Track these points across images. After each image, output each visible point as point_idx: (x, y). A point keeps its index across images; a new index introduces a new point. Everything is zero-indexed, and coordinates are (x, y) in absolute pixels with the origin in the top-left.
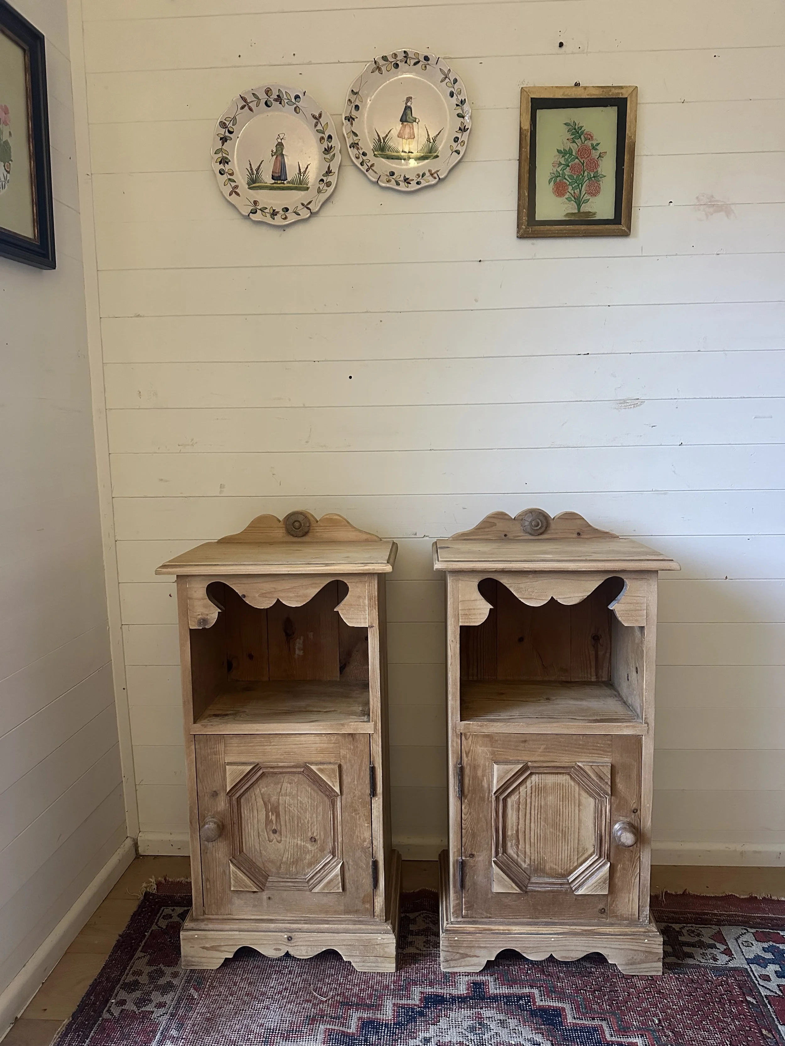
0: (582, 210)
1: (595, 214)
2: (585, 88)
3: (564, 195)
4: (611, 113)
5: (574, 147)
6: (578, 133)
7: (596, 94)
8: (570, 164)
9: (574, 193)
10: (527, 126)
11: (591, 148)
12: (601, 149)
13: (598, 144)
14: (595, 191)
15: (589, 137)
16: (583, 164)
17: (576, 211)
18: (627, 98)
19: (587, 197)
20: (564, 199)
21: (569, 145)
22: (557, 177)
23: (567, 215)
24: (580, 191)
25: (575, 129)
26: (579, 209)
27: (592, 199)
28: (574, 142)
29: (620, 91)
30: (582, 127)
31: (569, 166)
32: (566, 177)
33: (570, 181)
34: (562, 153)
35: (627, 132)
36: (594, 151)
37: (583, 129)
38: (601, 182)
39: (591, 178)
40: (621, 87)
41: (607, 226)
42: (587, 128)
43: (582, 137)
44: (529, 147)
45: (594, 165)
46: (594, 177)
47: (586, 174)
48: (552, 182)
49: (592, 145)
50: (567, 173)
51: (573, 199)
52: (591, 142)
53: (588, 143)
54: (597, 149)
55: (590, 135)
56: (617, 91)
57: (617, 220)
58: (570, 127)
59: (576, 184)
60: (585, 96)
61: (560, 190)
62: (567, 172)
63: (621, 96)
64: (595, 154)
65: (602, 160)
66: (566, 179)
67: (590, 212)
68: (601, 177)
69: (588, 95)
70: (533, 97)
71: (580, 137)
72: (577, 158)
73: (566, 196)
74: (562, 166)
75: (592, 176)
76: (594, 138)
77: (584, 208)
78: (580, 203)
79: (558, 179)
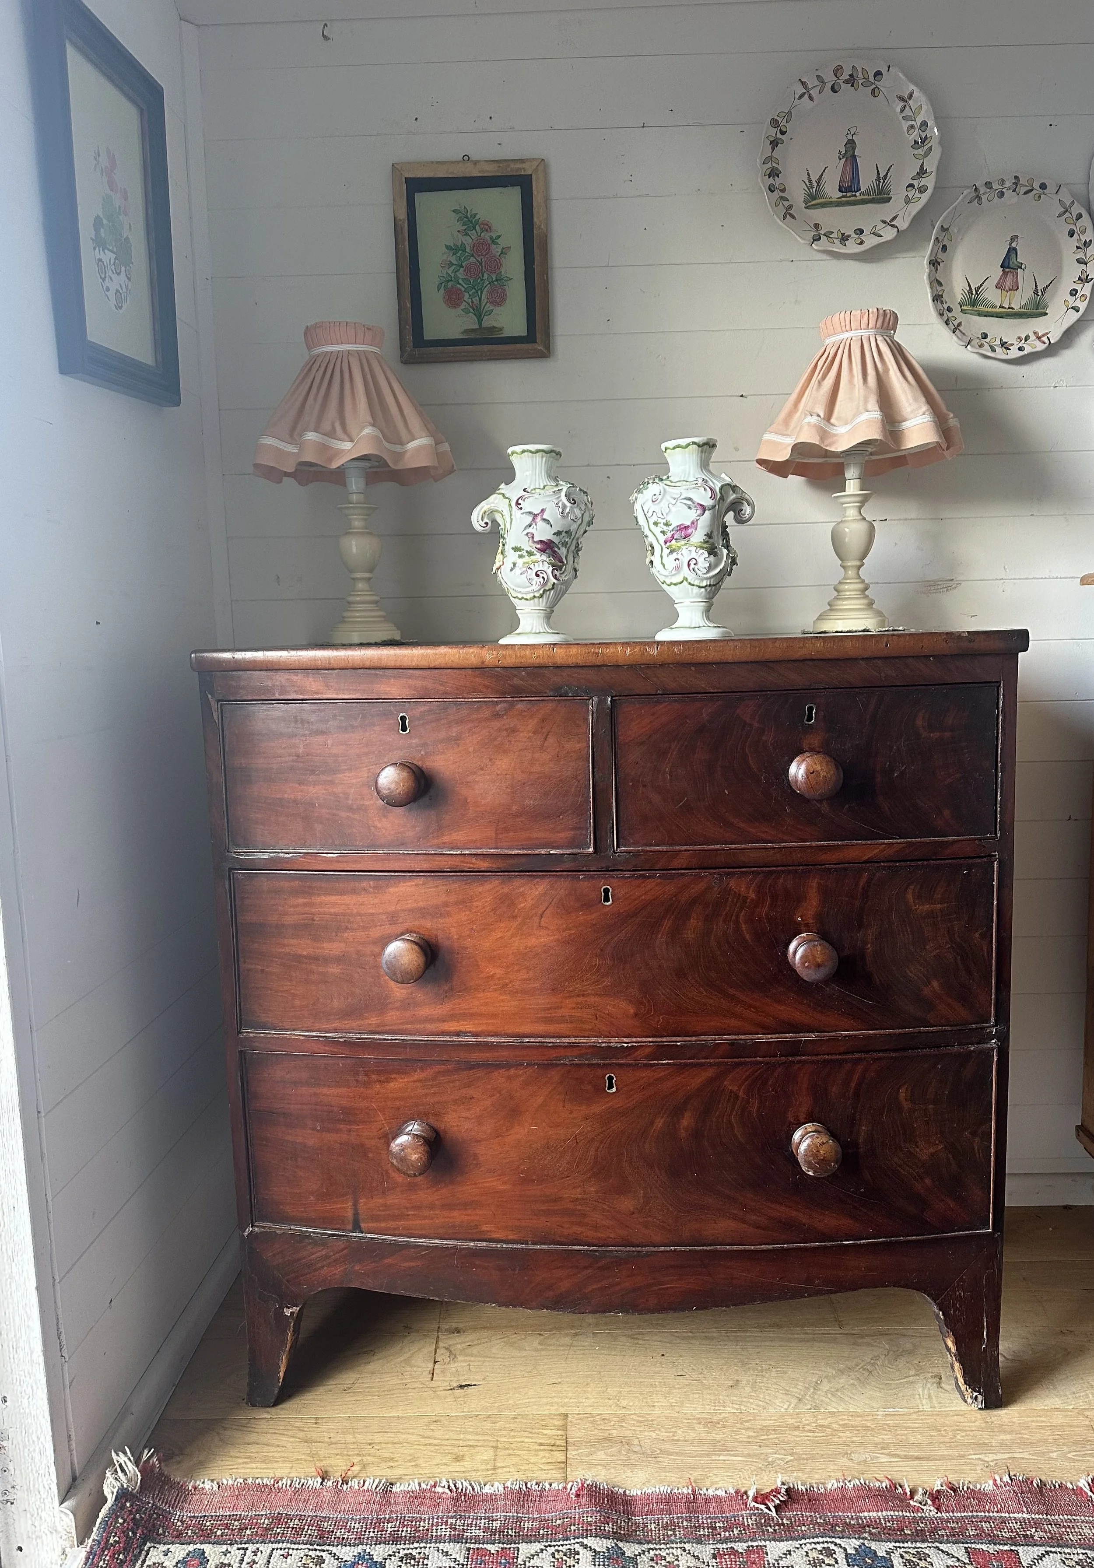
0: (484, 325)
1: (501, 329)
2: (476, 163)
3: (459, 305)
4: (513, 195)
5: (468, 241)
6: (471, 222)
7: (490, 170)
8: (464, 264)
9: (472, 302)
10: (403, 215)
11: (490, 242)
12: (503, 243)
13: (499, 236)
14: (499, 299)
15: (487, 227)
16: (481, 264)
17: (477, 327)
18: (531, 175)
19: (489, 307)
20: (459, 310)
21: (461, 239)
22: (448, 281)
23: (466, 331)
24: (480, 299)
25: (467, 217)
26: (480, 323)
27: (497, 310)
28: (467, 234)
29: (521, 166)
30: (475, 215)
31: (463, 267)
32: (460, 281)
33: (466, 286)
34: (453, 249)
35: (535, 219)
36: (494, 246)
37: (477, 218)
38: (506, 287)
39: (492, 282)
40: (522, 161)
41: (518, 346)
42: (482, 216)
43: (477, 227)
44: (407, 243)
45: (495, 265)
46: (497, 280)
47: (486, 276)
48: (442, 290)
49: (491, 238)
50: (460, 276)
51: (472, 311)
52: (489, 234)
53: (486, 236)
54: (498, 244)
55: (487, 225)
56: (518, 166)
57: (530, 337)
58: (460, 215)
59: (473, 291)
60: (476, 173)
61: (453, 298)
62: (461, 274)
63: (523, 173)
64: (496, 250)
65: (505, 258)
66: (460, 284)
67: (494, 327)
68: (506, 281)
69: (479, 172)
70: (407, 176)
71: (474, 228)
72: (473, 256)
73: (463, 307)
74: (454, 266)
75: (494, 279)
76: (493, 228)
77: (487, 322)
78: (480, 315)
79: (450, 284)
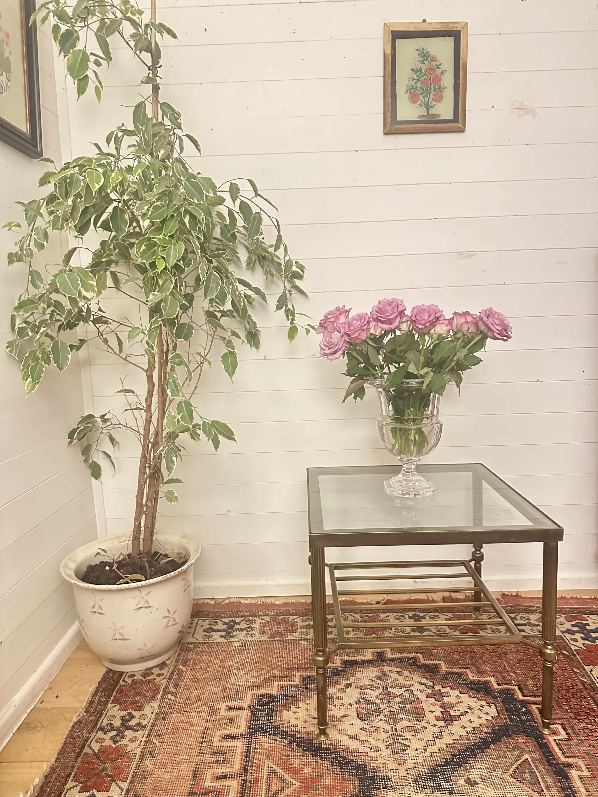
0: (430, 113)
1: (439, 115)
2: (430, 23)
3: (417, 102)
4: (449, 42)
5: (424, 67)
6: (426, 56)
7: (438, 28)
8: (421, 79)
9: (424, 100)
10: (389, 51)
11: (435, 67)
12: (442, 68)
13: (441, 64)
14: (439, 99)
15: (434, 59)
16: (430, 79)
17: (426, 114)
18: (460, 31)
19: (434, 103)
20: (417, 105)
21: (420, 65)
22: (412, 88)
23: (419, 116)
24: (429, 99)
25: (424, 53)
26: (428, 112)
27: (438, 105)
28: (424, 63)
29: (456, 25)
30: (428, 52)
31: (420, 81)
32: (418, 89)
33: (421, 91)
34: (414, 71)
35: (461, 55)
36: (437, 70)
37: (429, 54)
38: (443, 92)
39: (436, 89)
40: (456, 23)
41: (449, 124)
42: (432, 53)
43: (429, 59)
44: (391, 67)
45: (438, 80)
46: (438, 88)
47: (432, 86)
48: (408, 93)
49: (436, 65)
50: (418, 86)
51: (424, 105)
52: (436, 63)
53: (433, 64)
54: (439, 68)
55: (434, 58)
56: (453, 25)
57: (455, 120)
58: (420, 52)
59: (425, 94)
60: (430, 29)
61: (414, 98)
62: (419, 85)
63: (456, 29)
64: (439, 72)
65: (443, 76)
66: (418, 90)
67: (435, 114)
68: (444, 89)
69: (432, 28)
70: (393, 30)
71: (427, 59)
72: (426, 75)
73: (419, 103)
74: (415, 80)
75: (437, 88)
76: (438, 59)
77: (432, 111)
78: (428, 107)
79: (413, 90)
